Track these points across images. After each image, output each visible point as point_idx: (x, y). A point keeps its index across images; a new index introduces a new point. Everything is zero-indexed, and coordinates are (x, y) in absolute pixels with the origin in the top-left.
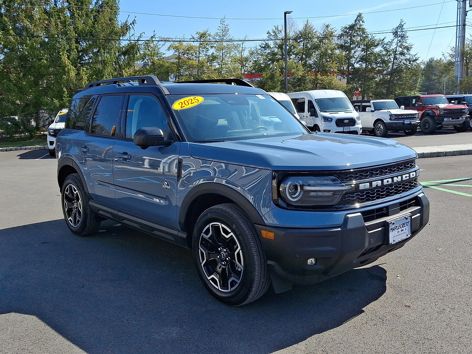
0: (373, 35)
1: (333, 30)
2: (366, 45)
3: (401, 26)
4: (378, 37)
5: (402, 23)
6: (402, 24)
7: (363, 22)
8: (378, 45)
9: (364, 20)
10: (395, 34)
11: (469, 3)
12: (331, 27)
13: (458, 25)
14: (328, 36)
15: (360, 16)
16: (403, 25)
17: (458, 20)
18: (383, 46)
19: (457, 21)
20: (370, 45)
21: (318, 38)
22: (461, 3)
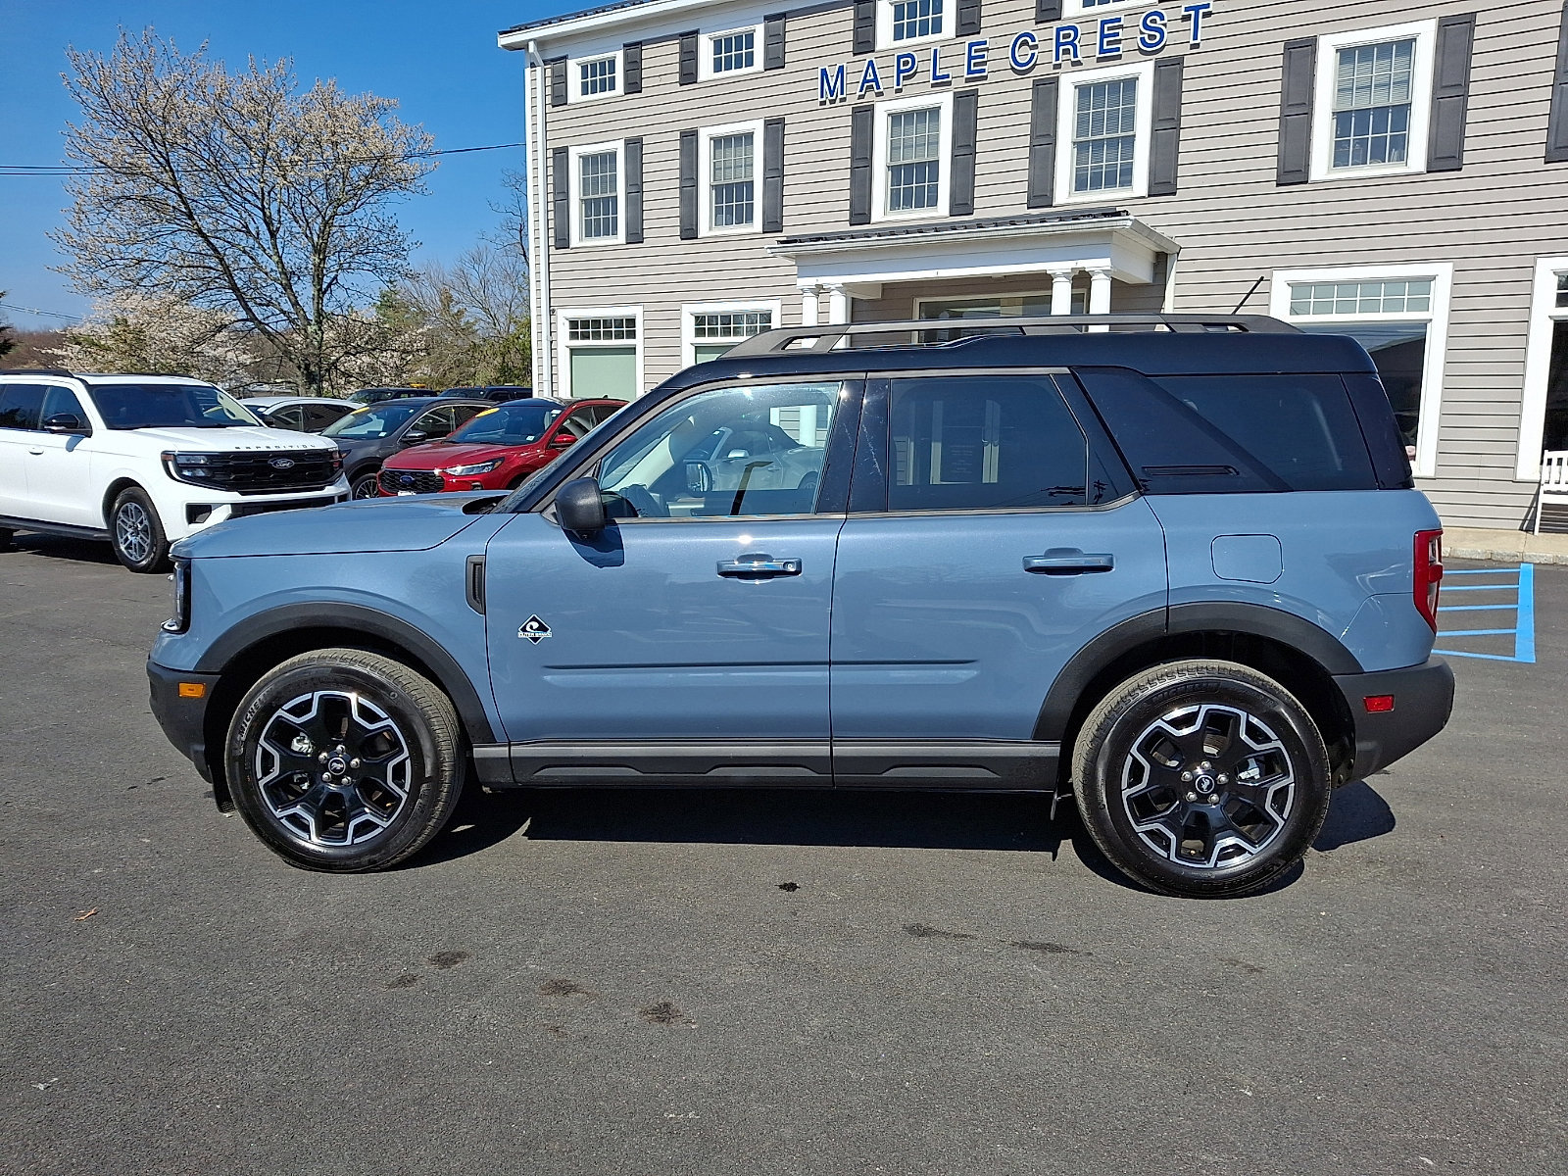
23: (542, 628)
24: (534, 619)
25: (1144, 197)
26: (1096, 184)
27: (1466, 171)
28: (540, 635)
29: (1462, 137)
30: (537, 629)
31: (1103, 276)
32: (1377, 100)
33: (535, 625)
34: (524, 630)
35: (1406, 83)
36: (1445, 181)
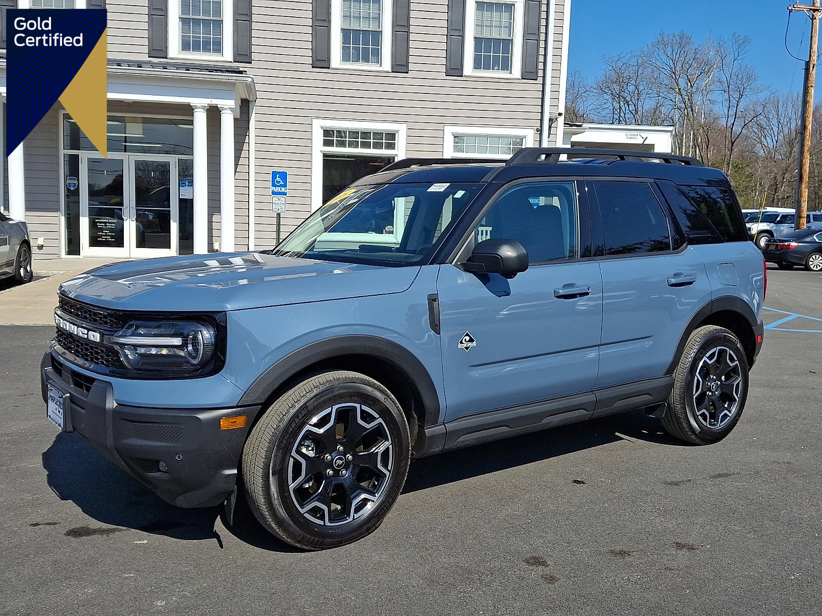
23: (471, 340)
24: (467, 335)
25: (231, 62)
26: (196, 48)
27: (410, 74)
28: (470, 344)
29: (408, 55)
30: (468, 341)
31: (229, 111)
32: (364, 26)
33: (468, 338)
34: (461, 342)
35: (378, 19)
36: (400, 78)
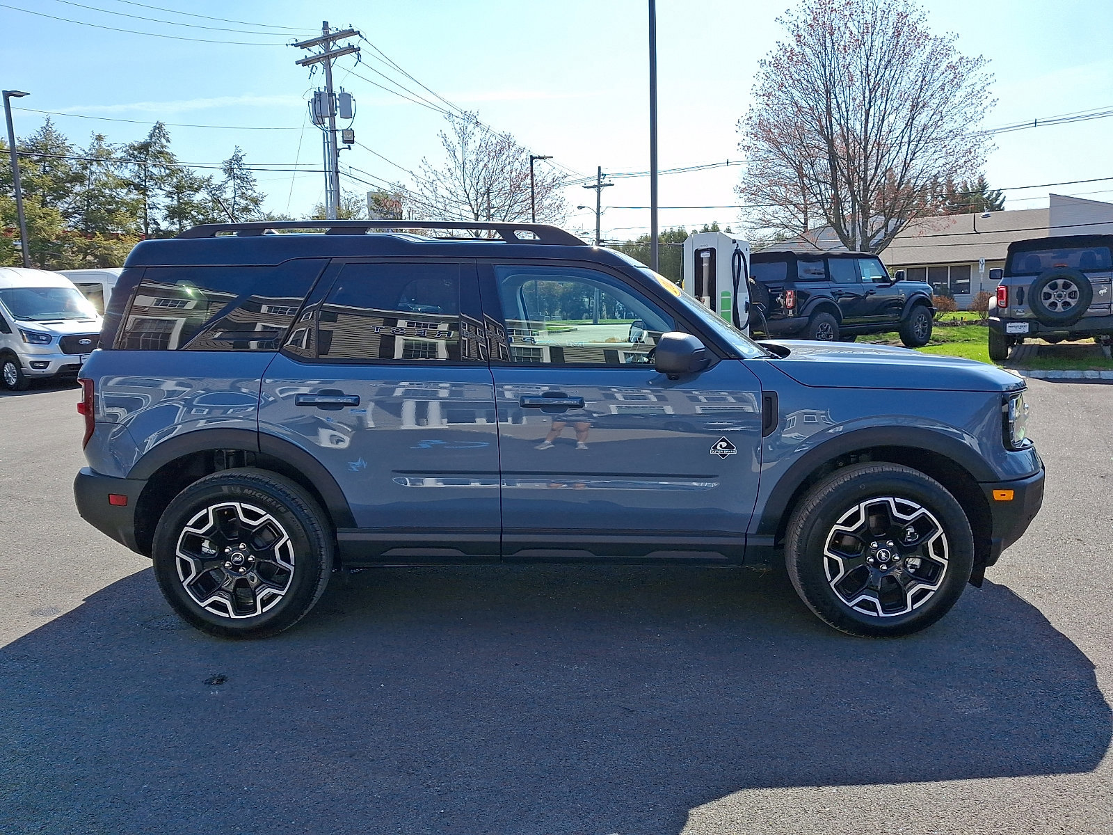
0: (191, 168)
1: (112, 147)
2: (177, 187)
3: (237, 159)
4: (199, 174)
5: (238, 153)
6: (240, 155)
7: (168, 141)
8: (200, 188)
9: (170, 136)
10: (229, 171)
11: (343, 137)
12: (107, 141)
13: (327, 170)
14: (100, 156)
15: (159, 127)
16: (241, 158)
17: (327, 162)
18: (211, 192)
19: (325, 164)
20: (184, 185)
21: (79, 158)
22: (329, 133)
